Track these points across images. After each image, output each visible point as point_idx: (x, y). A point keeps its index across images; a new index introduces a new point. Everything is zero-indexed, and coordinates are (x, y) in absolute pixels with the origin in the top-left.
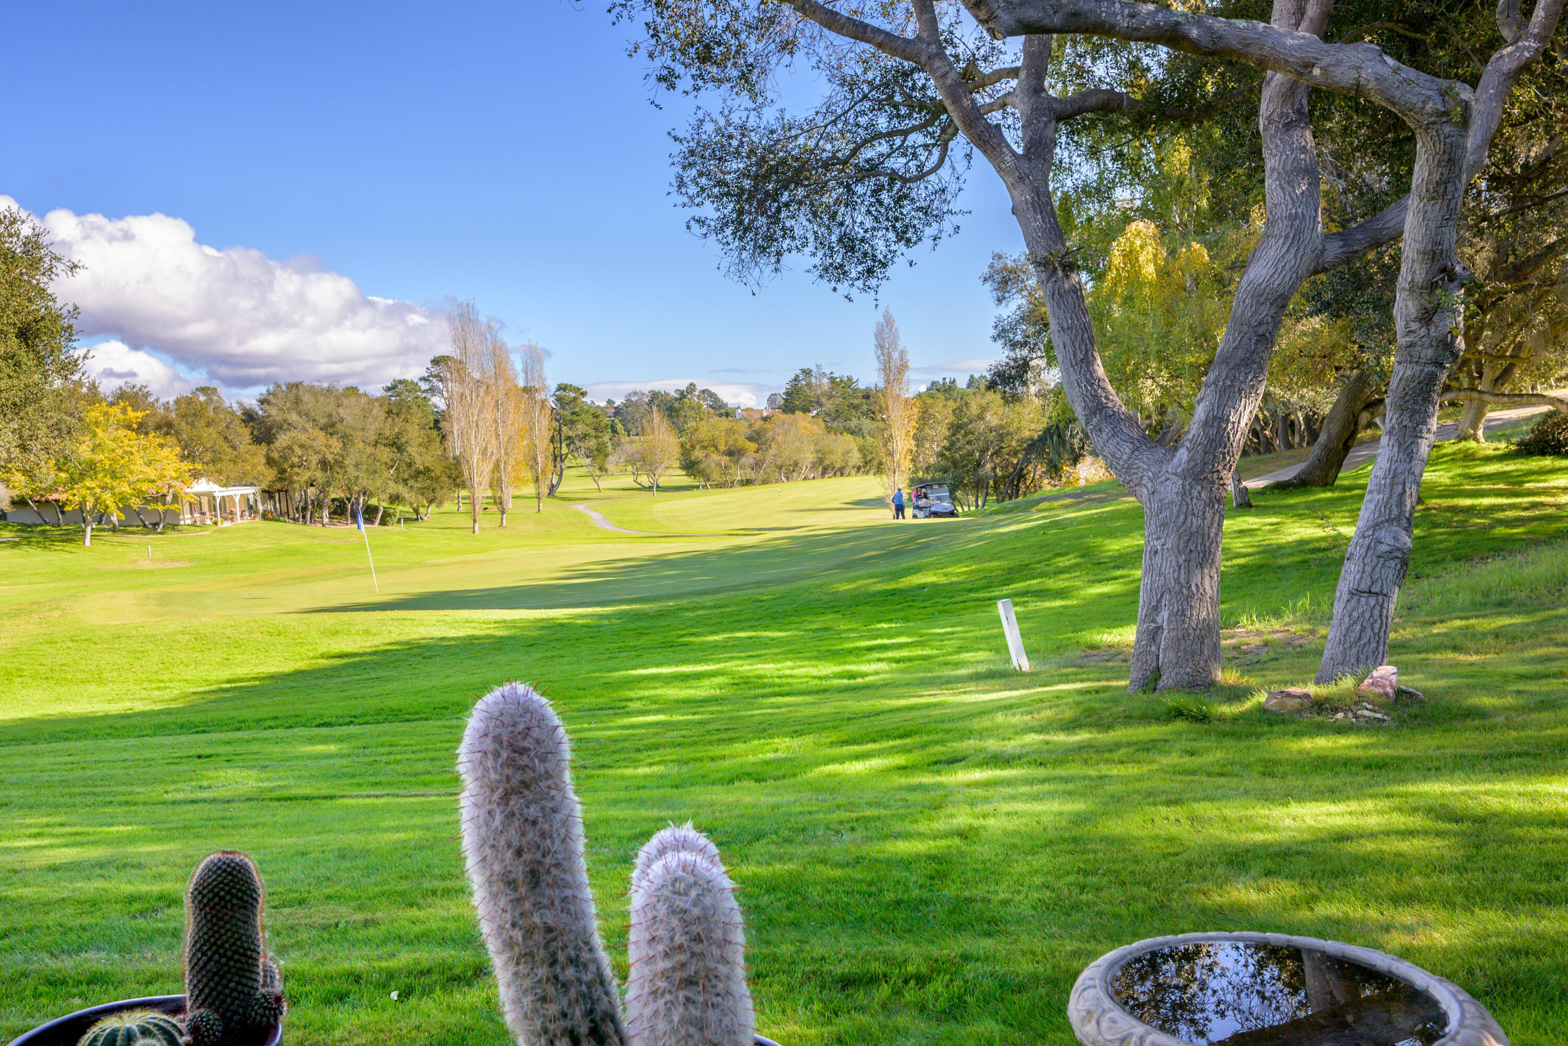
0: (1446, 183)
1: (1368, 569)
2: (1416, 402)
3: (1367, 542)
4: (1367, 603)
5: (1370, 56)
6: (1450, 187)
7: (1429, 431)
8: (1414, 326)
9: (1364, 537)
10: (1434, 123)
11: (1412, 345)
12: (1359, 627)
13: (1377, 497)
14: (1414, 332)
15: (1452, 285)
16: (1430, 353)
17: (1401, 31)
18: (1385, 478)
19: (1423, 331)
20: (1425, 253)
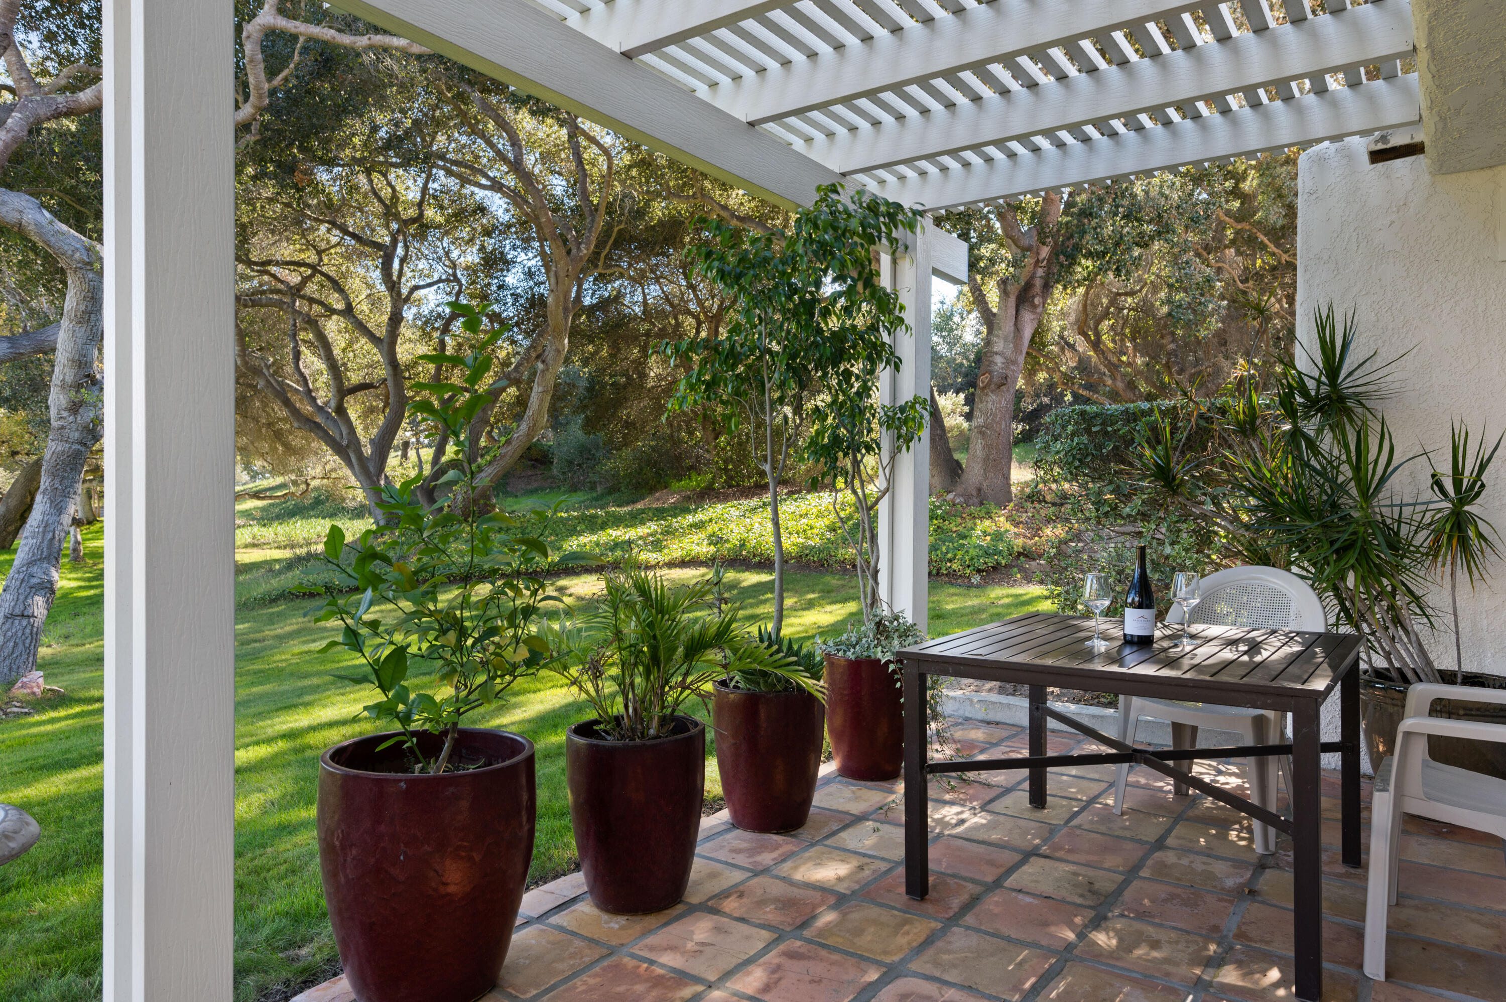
0: (90, 313)
1: (21, 598)
2: (65, 471)
3: (21, 576)
4: (20, 624)
5: (30, 206)
6: (93, 317)
7: (75, 493)
8: (65, 414)
9: (19, 572)
10: (81, 268)
11: (63, 427)
12: (12, 644)
13: (31, 541)
14: (64, 418)
15: (94, 388)
16: (77, 435)
17: (69, 202)
18: (38, 527)
19: (71, 419)
20: (73, 361)
